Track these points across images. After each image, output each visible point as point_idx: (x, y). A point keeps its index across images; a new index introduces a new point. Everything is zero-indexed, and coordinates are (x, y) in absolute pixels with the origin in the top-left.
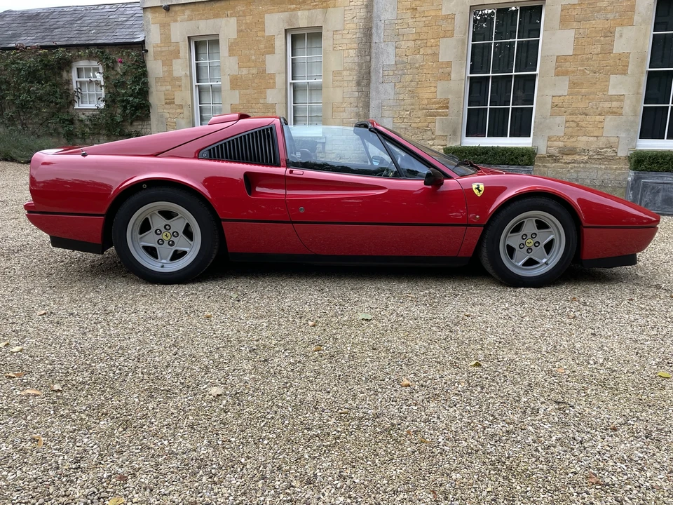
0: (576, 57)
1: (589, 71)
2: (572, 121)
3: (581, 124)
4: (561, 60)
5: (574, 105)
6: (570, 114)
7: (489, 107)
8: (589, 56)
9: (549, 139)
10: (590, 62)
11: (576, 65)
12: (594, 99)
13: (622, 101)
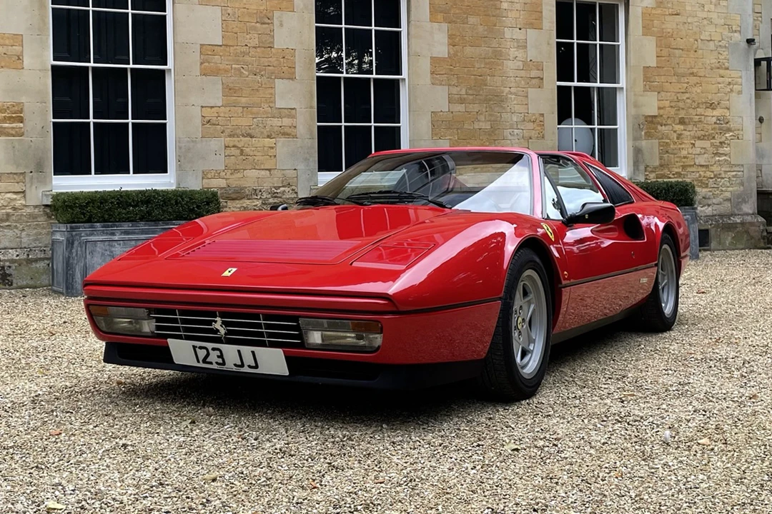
0: (228, 49)
1: (248, 70)
2: (233, 146)
3: (247, 150)
4: (207, 50)
5: (235, 122)
6: (230, 136)
7: (92, 120)
8: (244, 49)
9: (205, 175)
10: (247, 58)
11: (228, 60)
12: (258, 113)
13: (294, 117)
